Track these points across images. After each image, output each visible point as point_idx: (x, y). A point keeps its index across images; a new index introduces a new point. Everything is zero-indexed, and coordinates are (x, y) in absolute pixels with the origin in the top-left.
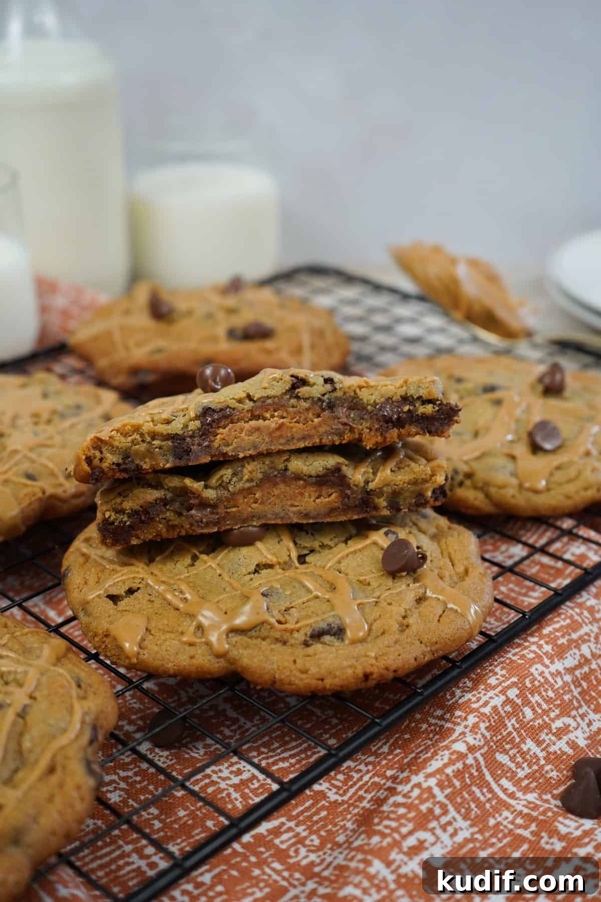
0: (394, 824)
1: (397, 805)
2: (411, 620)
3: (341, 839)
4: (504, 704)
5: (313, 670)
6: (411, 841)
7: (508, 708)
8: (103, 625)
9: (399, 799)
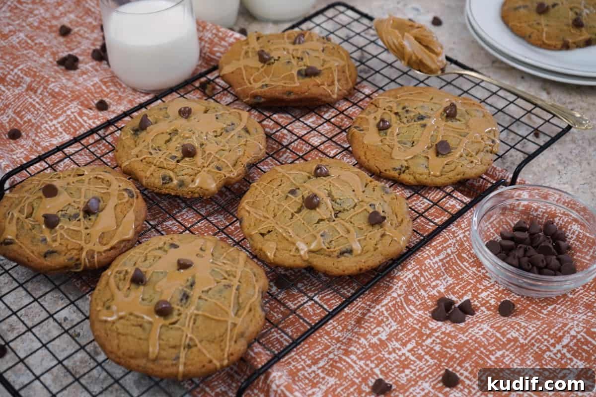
0: (369, 325)
1: (370, 317)
2: (378, 246)
3: (349, 328)
4: (413, 277)
5: (341, 268)
6: (375, 331)
7: (415, 278)
8: (259, 246)
9: (371, 314)
